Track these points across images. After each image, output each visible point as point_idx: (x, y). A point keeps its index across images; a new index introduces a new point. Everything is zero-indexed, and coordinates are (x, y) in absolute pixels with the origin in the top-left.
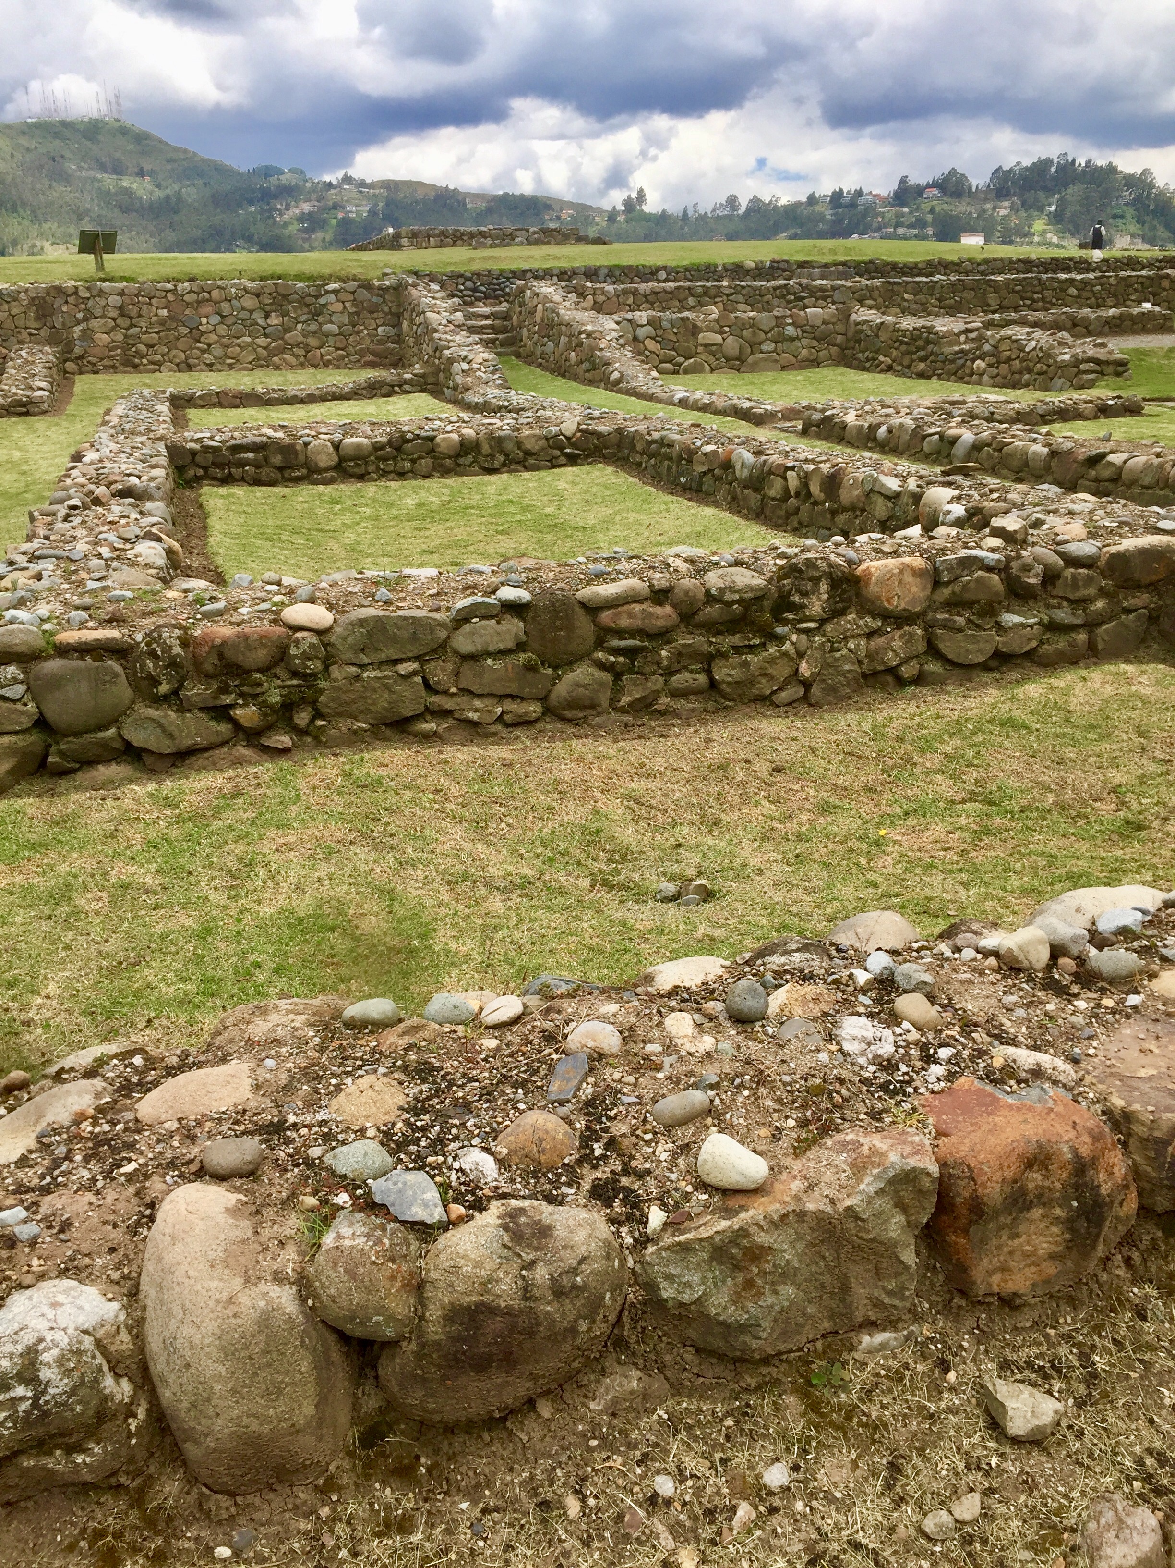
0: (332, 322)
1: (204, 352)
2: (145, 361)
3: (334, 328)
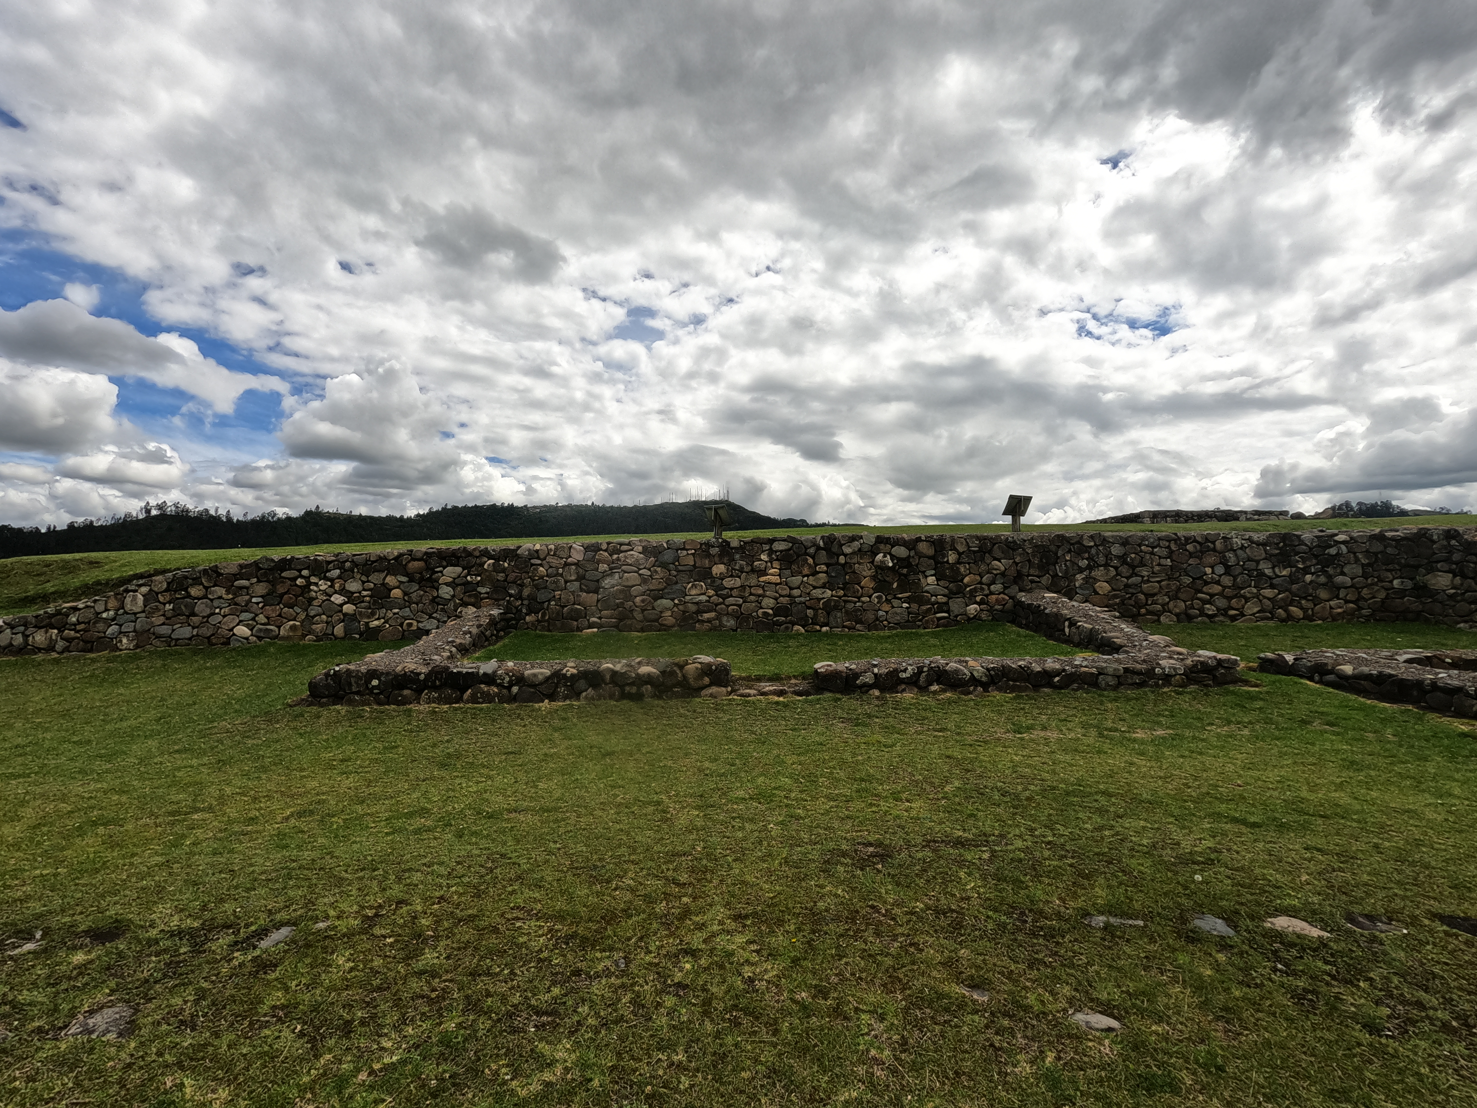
0: (1343, 574)
1: (1205, 602)
2: (1143, 611)
3: (1347, 580)
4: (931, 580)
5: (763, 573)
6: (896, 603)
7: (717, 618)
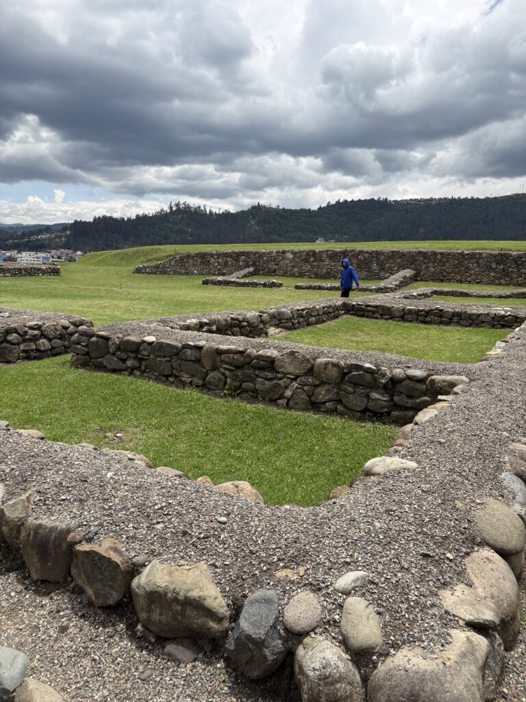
4: (375, 265)
5: (324, 261)
6: (363, 272)
7: (310, 274)
